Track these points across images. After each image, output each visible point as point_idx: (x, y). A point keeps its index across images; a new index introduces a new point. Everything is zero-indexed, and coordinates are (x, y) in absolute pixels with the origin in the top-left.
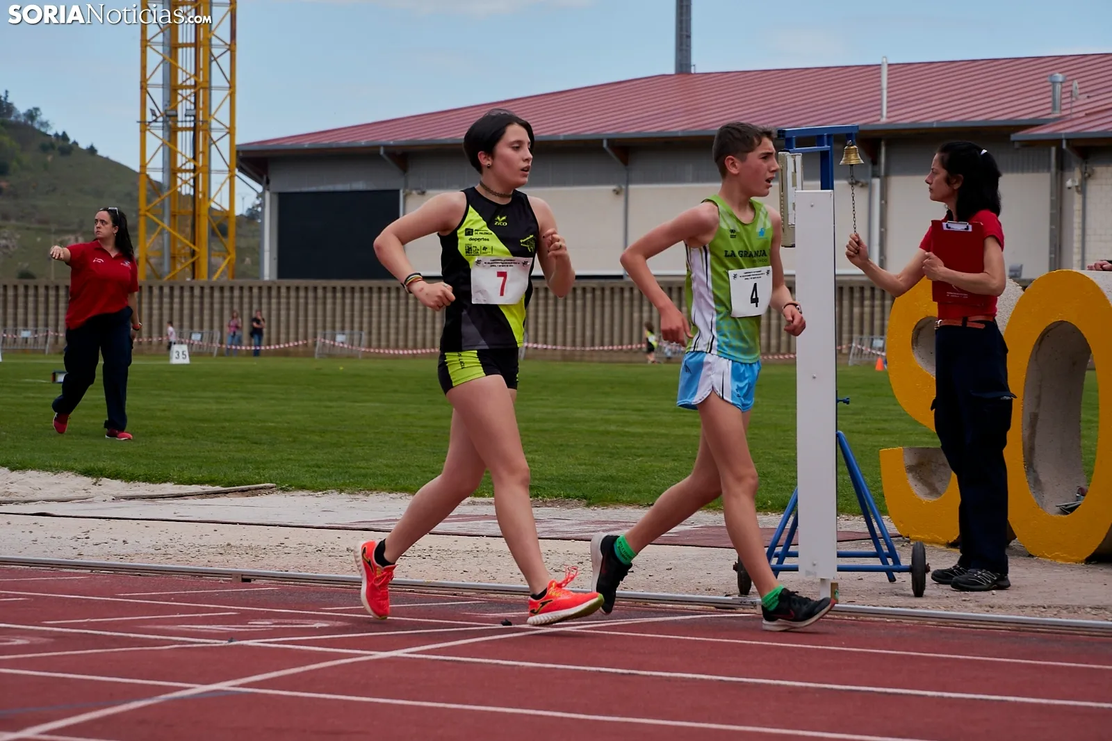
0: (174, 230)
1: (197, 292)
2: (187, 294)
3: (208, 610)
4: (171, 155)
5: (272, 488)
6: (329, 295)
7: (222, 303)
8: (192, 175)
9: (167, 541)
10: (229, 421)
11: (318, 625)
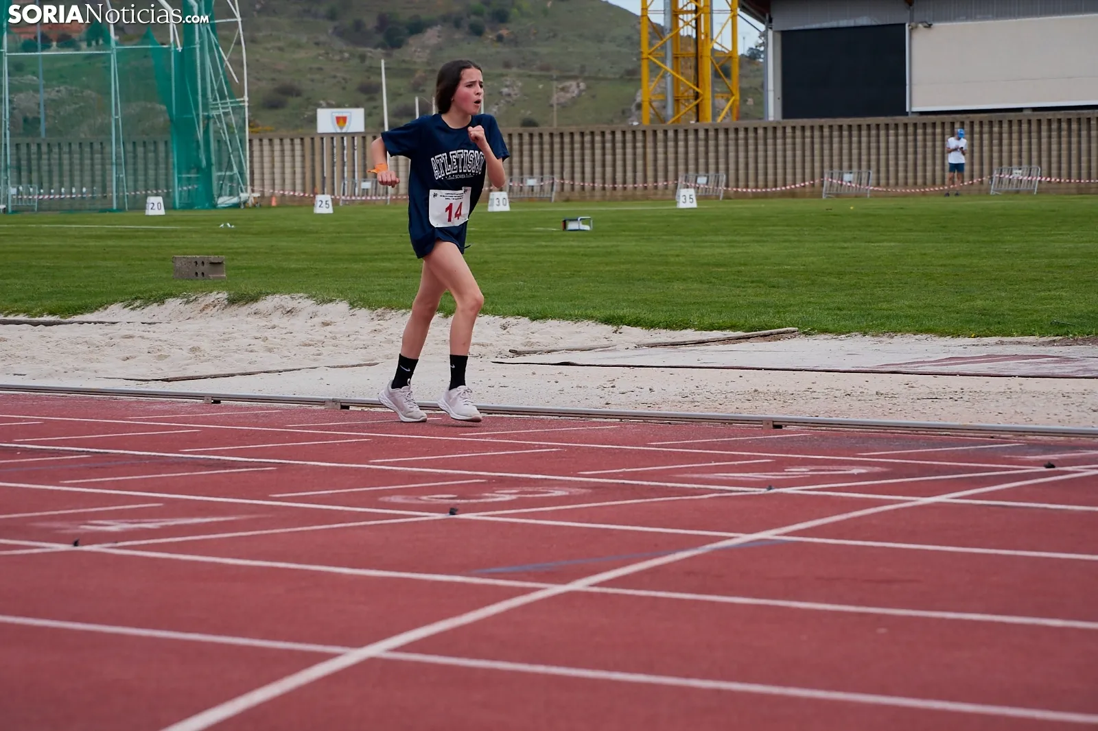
0: (678, 73)
1: (702, 135)
2: (691, 137)
3: (742, 458)
5: (794, 332)
6: (836, 133)
7: (727, 145)
8: (694, 16)
9: (693, 389)
10: (745, 265)
11: (856, 471)
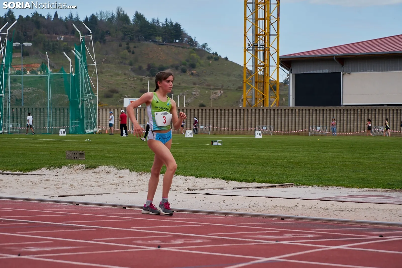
0: (257, 88)
1: (265, 111)
2: (261, 112)
3: (268, 230)
4: (256, 60)
5: (292, 184)
6: (314, 112)
7: (274, 115)
8: (263, 67)
9: (253, 204)
10: (277, 159)
11: (309, 236)
